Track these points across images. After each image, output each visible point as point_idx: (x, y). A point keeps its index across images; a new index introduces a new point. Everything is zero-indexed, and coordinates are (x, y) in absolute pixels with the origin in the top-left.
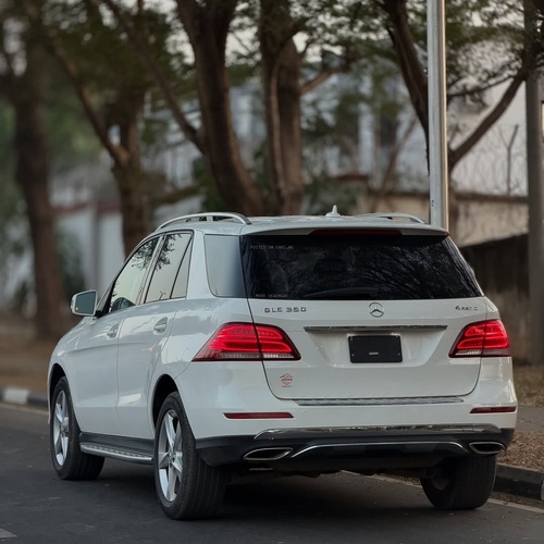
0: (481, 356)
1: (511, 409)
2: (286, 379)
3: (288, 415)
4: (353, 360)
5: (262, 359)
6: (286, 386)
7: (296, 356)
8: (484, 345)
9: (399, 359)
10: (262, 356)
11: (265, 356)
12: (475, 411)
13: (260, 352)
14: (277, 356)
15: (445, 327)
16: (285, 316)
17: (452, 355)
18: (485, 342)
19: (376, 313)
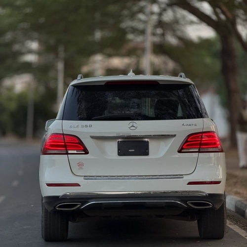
0: (199, 152)
1: (218, 183)
2: (81, 165)
3: (78, 185)
4: (119, 154)
5: (67, 154)
6: (81, 168)
7: (87, 152)
8: (200, 146)
9: (147, 154)
10: (67, 152)
11: (69, 152)
12: (190, 183)
13: (66, 150)
14: (75, 152)
15: (175, 136)
16: (80, 129)
17: (180, 151)
18: (201, 144)
19: (133, 128)
